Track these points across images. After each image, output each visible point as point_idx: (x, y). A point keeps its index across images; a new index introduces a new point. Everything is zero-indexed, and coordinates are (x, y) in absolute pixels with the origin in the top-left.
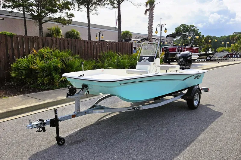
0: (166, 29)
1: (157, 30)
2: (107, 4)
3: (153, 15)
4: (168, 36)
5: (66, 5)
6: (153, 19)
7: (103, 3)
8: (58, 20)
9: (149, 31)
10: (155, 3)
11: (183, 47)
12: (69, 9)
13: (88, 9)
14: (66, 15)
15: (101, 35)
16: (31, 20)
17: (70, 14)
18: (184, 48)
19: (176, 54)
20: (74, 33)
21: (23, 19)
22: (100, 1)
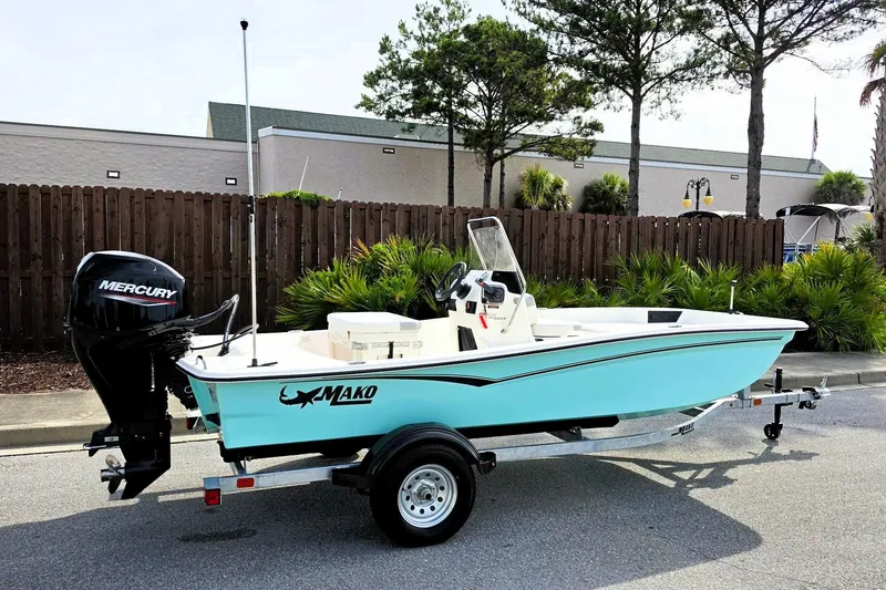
2: (721, 76)
7: (707, 75)
12: (587, 106)
13: (637, 100)
14: (577, 127)
17: (588, 122)
20: (612, 188)
22: (689, 66)
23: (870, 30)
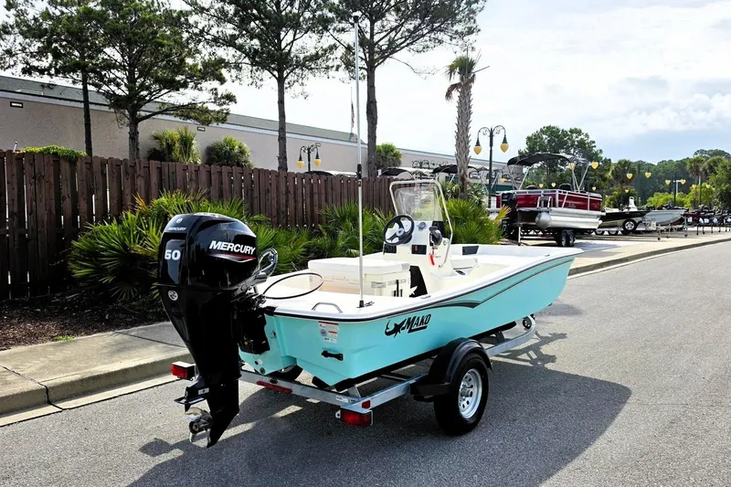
0: (505, 141)
1: (478, 144)
2: (334, 68)
3: (470, 101)
4: (512, 162)
5: (213, 70)
6: (470, 113)
7: (324, 66)
8: (187, 111)
9: (458, 145)
10: (475, 69)
11: (557, 193)
12: (222, 81)
13: (281, 80)
14: (213, 97)
15: (313, 155)
16: (106, 109)
17: (224, 93)
18: (561, 197)
19: (536, 214)
20: (233, 149)
21: (82, 105)
22: (315, 57)
23: (439, 47)
